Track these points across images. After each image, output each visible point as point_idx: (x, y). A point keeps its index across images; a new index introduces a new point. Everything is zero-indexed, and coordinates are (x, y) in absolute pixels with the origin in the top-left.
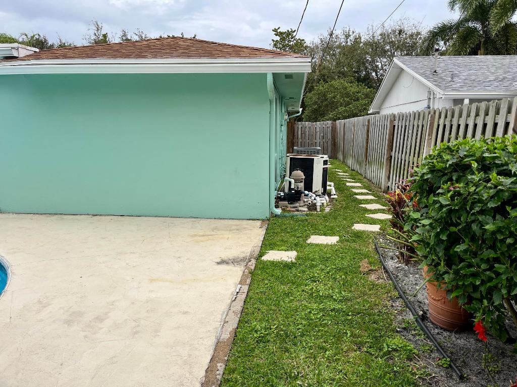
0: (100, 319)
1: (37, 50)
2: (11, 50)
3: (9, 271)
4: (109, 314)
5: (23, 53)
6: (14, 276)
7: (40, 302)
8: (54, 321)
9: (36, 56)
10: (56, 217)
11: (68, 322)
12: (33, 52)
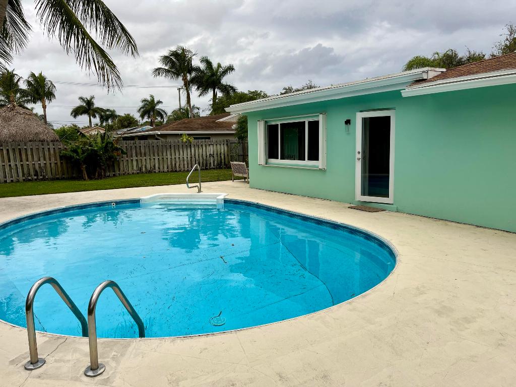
0: (467, 320)
1: (444, 70)
2: (421, 74)
3: (397, 259)
4: (477, 319)
5: (432, 74)
6: (401, 263)
7: (418, 288)
8: (426, 308)
9: (443, 76)
10: (441, 222)
11: (439, 313)
12: (440, 73)
